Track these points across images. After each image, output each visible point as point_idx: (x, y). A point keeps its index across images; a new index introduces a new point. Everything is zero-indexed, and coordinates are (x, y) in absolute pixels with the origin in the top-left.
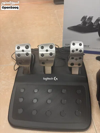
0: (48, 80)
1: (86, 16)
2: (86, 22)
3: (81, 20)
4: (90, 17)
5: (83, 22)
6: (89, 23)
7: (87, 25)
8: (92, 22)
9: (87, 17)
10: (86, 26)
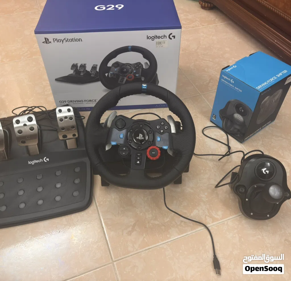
0: (35, 163)
1: (77, 64)
2: (79, 70)
3: (72, 69)
4: (82, 64)
5: (74, 71)
6: (83, 72)
7: (82, 74)
8: (87, 70)
9: (79, 65)
10: (82, 76)
